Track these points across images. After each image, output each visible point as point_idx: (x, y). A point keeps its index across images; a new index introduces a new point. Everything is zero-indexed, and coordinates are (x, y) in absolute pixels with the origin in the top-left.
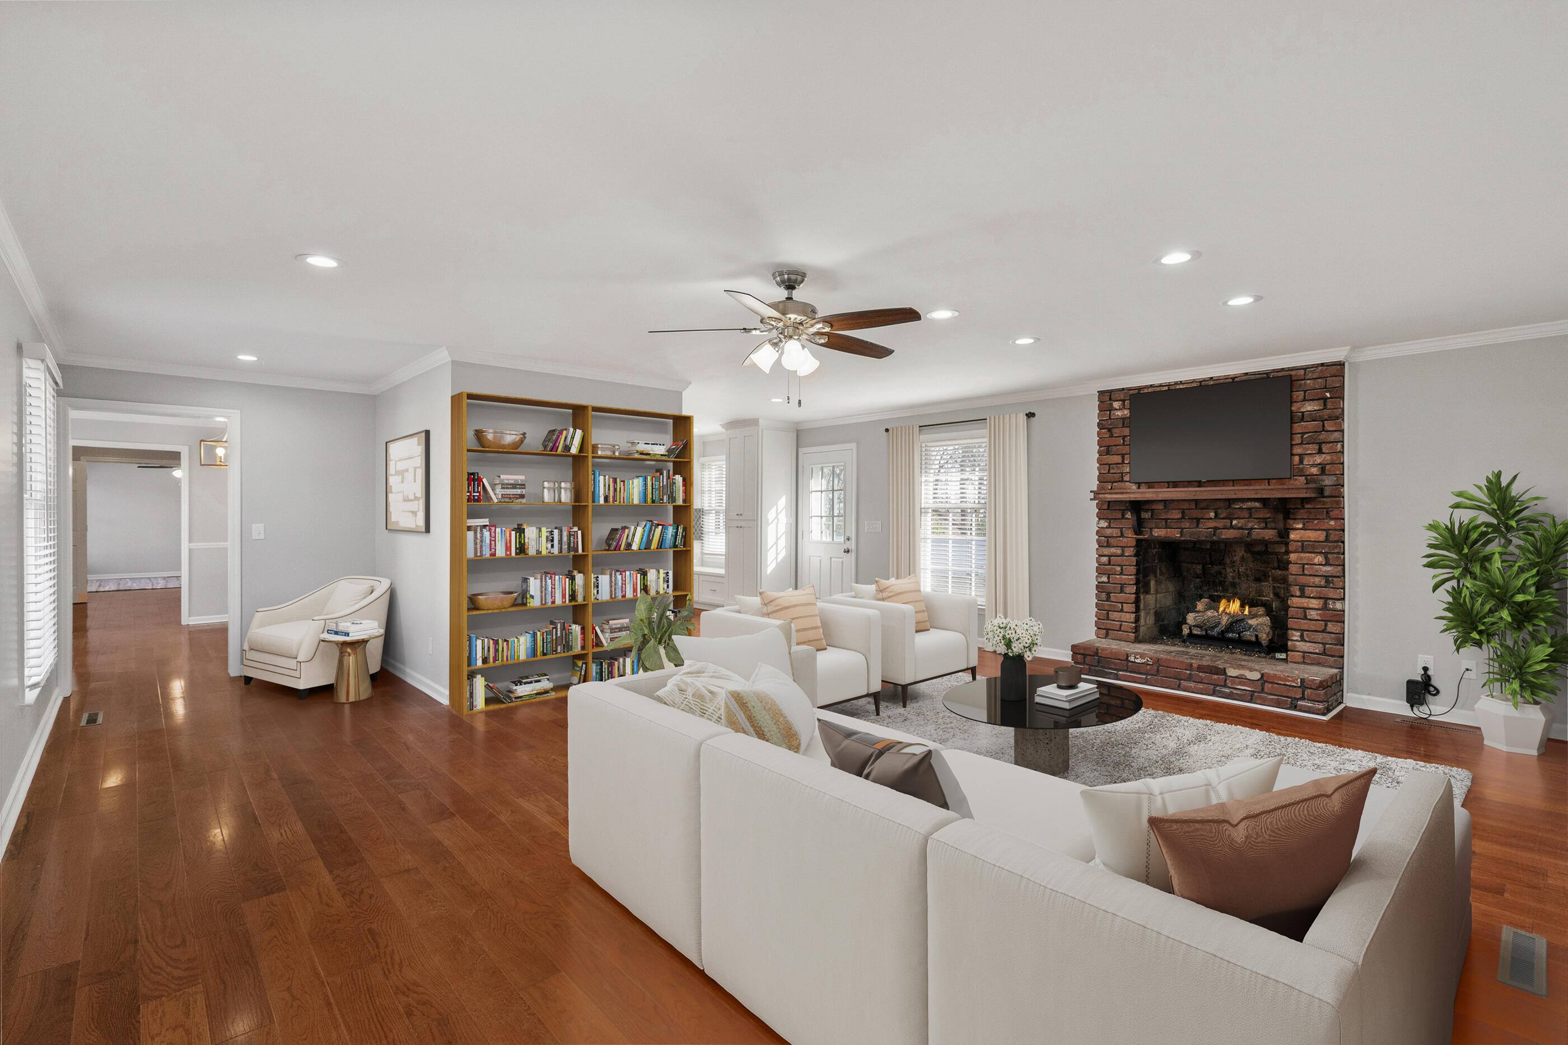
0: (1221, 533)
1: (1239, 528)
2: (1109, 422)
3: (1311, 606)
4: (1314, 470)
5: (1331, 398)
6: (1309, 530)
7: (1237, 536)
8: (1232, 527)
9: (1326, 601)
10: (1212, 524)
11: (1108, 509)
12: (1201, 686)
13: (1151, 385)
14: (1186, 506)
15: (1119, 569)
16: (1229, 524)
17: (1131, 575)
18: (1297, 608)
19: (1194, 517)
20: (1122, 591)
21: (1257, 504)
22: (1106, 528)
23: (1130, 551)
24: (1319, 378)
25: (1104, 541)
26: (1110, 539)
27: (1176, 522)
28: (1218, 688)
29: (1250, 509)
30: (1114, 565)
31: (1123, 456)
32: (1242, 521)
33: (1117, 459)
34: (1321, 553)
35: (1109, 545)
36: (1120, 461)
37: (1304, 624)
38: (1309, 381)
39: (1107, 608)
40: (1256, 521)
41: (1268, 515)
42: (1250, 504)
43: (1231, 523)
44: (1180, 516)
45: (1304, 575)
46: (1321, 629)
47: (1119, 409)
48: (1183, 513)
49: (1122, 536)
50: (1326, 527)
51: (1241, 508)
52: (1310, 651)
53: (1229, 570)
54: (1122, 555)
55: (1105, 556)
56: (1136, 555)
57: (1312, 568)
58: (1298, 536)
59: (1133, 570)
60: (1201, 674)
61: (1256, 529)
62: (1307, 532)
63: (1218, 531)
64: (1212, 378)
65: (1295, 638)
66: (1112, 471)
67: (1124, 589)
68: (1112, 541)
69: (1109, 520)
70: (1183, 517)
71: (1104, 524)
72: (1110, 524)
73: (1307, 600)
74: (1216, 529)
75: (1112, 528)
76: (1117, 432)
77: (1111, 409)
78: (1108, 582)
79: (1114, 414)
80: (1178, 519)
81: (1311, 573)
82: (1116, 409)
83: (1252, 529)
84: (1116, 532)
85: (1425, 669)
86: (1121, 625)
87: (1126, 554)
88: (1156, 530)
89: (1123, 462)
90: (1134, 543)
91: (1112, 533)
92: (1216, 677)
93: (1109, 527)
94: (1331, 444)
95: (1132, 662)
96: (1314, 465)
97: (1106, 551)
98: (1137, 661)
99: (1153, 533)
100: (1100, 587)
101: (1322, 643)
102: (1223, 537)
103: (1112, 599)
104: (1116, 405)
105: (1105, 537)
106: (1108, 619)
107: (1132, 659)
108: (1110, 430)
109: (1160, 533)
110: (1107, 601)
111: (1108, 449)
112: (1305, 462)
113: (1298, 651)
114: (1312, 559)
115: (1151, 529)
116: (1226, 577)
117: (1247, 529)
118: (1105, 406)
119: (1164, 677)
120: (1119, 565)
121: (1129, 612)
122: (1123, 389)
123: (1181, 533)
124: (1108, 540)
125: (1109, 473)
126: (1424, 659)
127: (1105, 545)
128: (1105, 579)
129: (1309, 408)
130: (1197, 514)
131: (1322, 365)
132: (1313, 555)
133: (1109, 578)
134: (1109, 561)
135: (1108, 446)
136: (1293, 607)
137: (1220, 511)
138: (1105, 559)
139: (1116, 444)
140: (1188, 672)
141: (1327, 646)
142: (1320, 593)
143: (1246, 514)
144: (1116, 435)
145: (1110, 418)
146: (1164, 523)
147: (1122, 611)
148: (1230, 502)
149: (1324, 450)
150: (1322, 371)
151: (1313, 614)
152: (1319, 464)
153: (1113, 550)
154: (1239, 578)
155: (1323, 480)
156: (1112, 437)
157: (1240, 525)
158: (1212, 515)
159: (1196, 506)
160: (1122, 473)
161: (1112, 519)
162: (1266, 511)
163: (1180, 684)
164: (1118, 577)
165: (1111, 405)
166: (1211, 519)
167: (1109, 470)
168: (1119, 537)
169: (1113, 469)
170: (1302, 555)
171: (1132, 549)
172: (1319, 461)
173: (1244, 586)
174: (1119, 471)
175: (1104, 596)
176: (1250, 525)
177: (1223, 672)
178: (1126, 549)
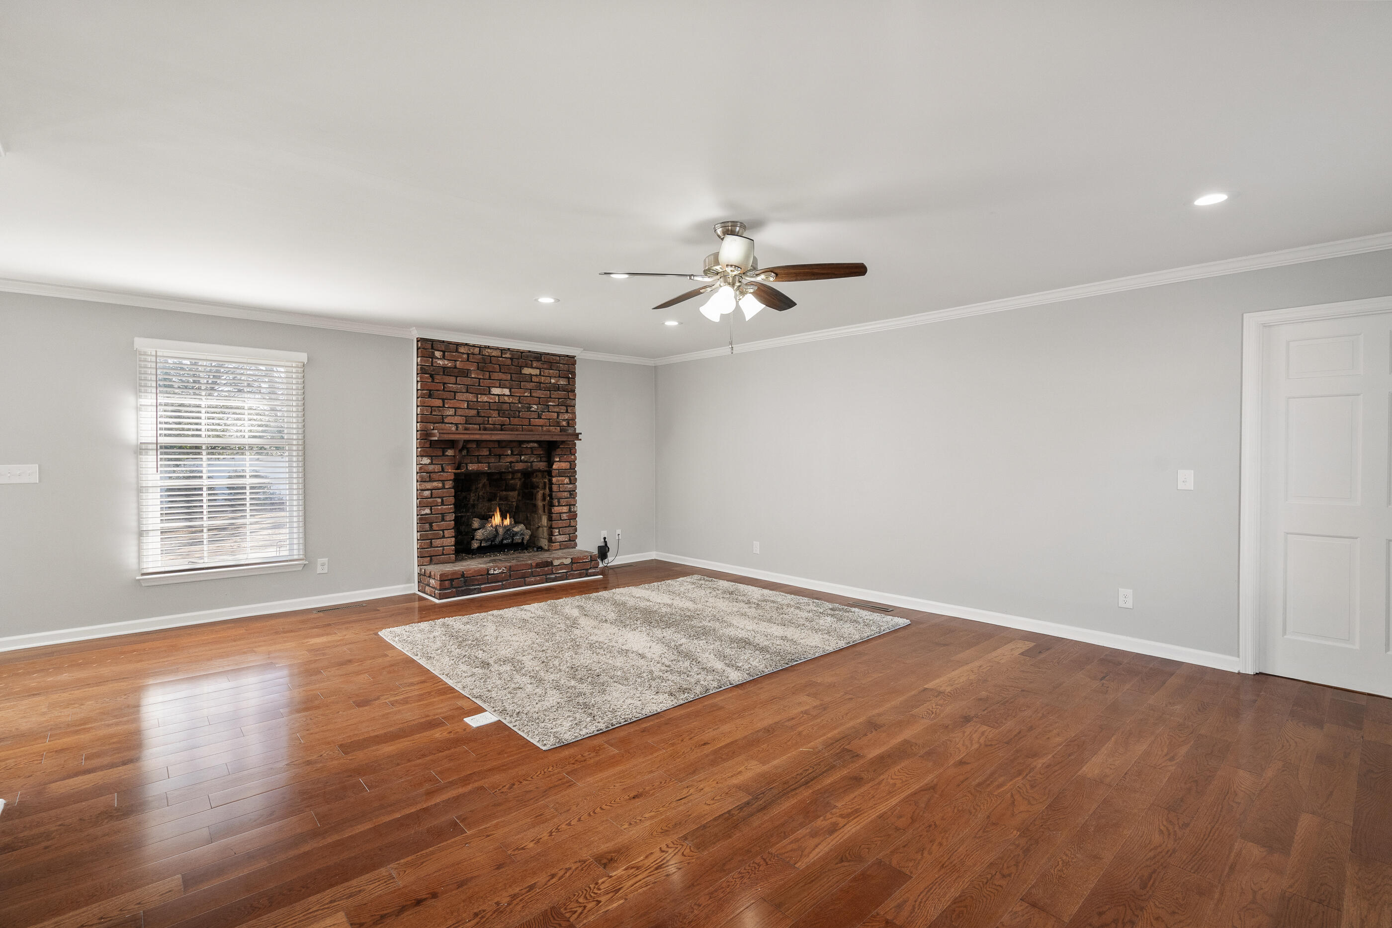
0: (514, 466)
1: (526, 462)
2: (432, 368)
3: (564, 511)
4: (564, 423)
5: (571, 378)
6: (563, 462)
7: (524, 468)
8: (521, 461)
9: (570, 507)
10: (509, 459)
11: (430, 447)
12: (538, 578)
13: (466, 344)
14: (491, 445)
15: (439, 500)
16: (519, 459)
17: (451, 505)
18: (557, 513)
19: (498, 454)
20: (443, 520)
21: (536, 445)
22: (429, 464)
23: (449, 484)
24: (567, 364)
25: (425, 476)
26: (431, 475)
27: (485, 458)
28: (548, 576)
29: (531, 448)
30: (435, 498)
31: (443, 400)
32: (527, 456)
33: (438, 403)
34: (568, 476)
35: (431, 480)
36: (441, 405)
37: (560, 523)
38: (561, 365)
39: (430, 537)
40: (535, 456)
41: (542, 452)
42: (532, 445)
43: (521, 458)
44: (488, 453)
45: (560, 491)
46: (568, 525)
47: (440, 359)
48: (490, 451)
49: (443, 470)
50: (570, 460)
51: (527, 447)
52: (564, 540)
53: (472, 495)
54: (443, 488)
55: (428, 490)
56: (453, 487)
57: (564, 486)
58: (557, 466)
59: (452, 500)
60: (537, 569)
61: (535, 462)
62: (561, 463)
63: (512, 464)
64: (509, 349)
65: (556, 534)
66: (434, 413)
67: (445, 517)
68: (434, 476)
69: (431, 457)
70: (490, 454)
71: (426, 461)
72: (432, 462)
73: (561, 508)
74: (511, 462)
75: (434, 464)
76: (438, 378)
77: (433, 357)
78: (431, 514)
79: (436, 362)
80: (486, 456)
81: (563, 490)
82: (438, 358)
83: (533, 462)
84: (437, 468)
85: (605, 538)
86: (443, 549)
87: (447, 487)
88: (470, 465)
89: (444, 406)
90: (452, 477)
91: (434, 469)
92: (546, 569)
93: (431, 463)
94: (572, 408)
95: (492, 574)
96: (564, 420)
97: (429, 485)
98: (495, 572)
99: (468, 467)
100: (422, 519)
101: (568, 534)
102: (516, 468)
103: (435, 527)
104: (438, 354)
105: (427, 473)
106: (431, 547)
107: (492, 572)
108: (432, 376)
109: (473, 467)
110: (430, 531)
111: (430, 393)
112: (560, 418)
113: (557, 542)
114: (563, 481)
115: (466, 464)
116: (469, 501)
117: (529, 462)
118: (428, 353)
119: (514, 579)
120: (439, 497)
121: (450, 537)
122: (443, 342)
123: (489, 467)
124: (430, 476)
125: (431, 415)
126: (604, 534)
127: (428, 480)
128: (427, 511)
129: (562, 383)
130: (498, 451)
131: (567, 356)
132: (564, 478)
133: (431, 510)
134: (432, 494)
135: (430, 390)
136: (555, 514)
137: (514, 449)
138: (427, 493)
139: (437, 389)
140: (530, 570)
141: (571, 535)
142: (567, 502)
143: (529, 452)
144: (438, 381)
145: (432, 365)
146: (476, 459)
147: (443, 537)
148: (521, 442)
149: (569, 411)
150: (568, 360)
151: (564, 516)
152: (567, 420)
153: (435, 484)
154: (478, 500)
155: (568, 430)
156: (433, 382)
157: (526, 459)
158: (509, 452)
159: (499, 446)
160: (442, 416)
161: (434, 456)
162: (540, 449)
163: (525, 581)
164: (440, 507)
165: (433, 353)
166: (508, 455)
167: (431, 412)
168: (440, 472)
169: (435, 411)
170: (559, 478)
171: (451, 482)
172: (566, 418)
173: (480, 506)
174: (440, 414)
175: (427, 526)
176: (532, 459)
177: (551, 564)
178: (446, 482)
